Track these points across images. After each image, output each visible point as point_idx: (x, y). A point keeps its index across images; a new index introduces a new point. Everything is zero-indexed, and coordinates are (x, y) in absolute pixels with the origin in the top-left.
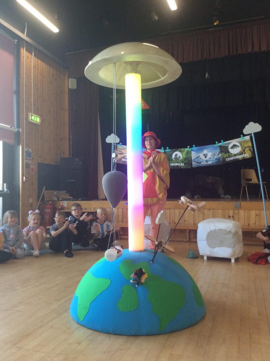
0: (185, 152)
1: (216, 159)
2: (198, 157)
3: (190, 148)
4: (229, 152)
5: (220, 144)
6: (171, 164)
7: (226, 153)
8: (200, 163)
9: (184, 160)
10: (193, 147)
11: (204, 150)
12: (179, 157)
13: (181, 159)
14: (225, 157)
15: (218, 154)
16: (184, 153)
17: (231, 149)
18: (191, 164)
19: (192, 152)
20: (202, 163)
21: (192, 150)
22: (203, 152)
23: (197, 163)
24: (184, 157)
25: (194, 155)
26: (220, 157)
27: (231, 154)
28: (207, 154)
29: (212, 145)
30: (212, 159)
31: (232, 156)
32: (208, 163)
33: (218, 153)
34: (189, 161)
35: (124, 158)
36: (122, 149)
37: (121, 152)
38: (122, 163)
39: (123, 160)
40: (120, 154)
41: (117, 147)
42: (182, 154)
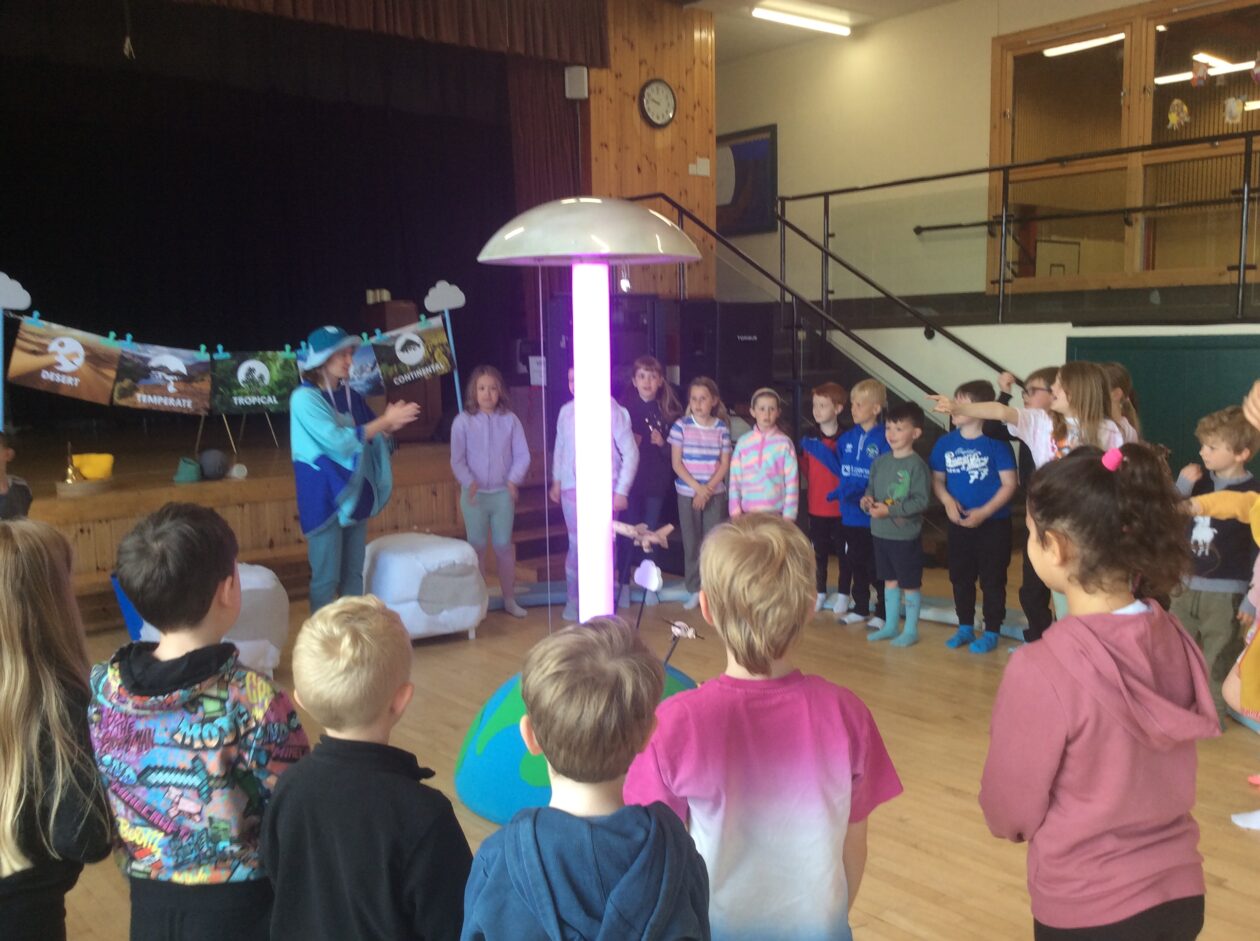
0: (278, 364)
1: (369, 381)
3: (292, 350)
4: (397, 361)
5: (373, 340)
6: (235, 399)
7: (390, 364)
9: (275, 387)
12: (262, 377)
13: (267, 381)
14: (391, 373)
15: (372, 369)
16: (276, 367)
17: (401, 354)
24: (275, 379)
26: (378, 374)
27: (405, 365)
30: (358, 382)
31: (407, 372)
33: (370, 365)
35: (50, 368)
36: (41, 336)
37: (37, 348)
38: (41, 387)
39: (46, 375)
40: (34, 353)
41: (21, 326)
42: (270, 369)
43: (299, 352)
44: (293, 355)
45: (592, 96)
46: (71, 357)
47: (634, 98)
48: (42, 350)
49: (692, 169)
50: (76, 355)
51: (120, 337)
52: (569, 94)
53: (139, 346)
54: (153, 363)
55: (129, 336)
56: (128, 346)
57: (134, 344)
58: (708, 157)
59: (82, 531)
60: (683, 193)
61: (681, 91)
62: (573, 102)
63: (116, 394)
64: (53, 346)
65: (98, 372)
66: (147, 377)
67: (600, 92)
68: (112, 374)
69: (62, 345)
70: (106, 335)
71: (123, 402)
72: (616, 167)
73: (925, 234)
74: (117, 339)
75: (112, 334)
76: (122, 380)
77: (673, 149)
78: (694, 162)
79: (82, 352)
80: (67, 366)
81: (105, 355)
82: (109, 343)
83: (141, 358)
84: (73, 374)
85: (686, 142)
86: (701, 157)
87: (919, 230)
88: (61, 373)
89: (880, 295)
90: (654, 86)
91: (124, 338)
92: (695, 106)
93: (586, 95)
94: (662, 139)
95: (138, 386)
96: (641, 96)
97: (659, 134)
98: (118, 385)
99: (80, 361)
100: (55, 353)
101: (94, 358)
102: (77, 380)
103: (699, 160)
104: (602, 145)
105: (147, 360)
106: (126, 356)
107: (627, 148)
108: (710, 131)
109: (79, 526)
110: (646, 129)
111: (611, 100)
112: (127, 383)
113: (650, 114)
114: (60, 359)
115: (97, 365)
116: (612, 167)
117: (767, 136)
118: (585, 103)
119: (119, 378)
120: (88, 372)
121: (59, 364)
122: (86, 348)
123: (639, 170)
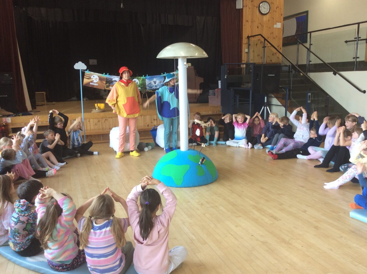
2: (150, 83)
3: (144, 76)
5: (164, 75)
8: (152, 87)
9: (140, 85)
10: (146, 76)
11: (154, 78)
12: (137, 83)
13: (138, 84)
16: (141, 80)
18: (146, 88)
19: (146, 80)
20: (153, 87)
21: (146, 78)
22: (153, 80)
23: (150, 87)
24: (141, 83)
25: (147, 82)
28: (156, 81)
29: (159, 76)
30: (159, 85)
32: (157, 87)
34: (144, 86)
35: (92, 82)
36: (89, 75)
37: (89, 78)
38: (90, 86)
39: (91, 83)
40: (88, 79)
41: (85, 73)
42: (139, 81)
43: (146, 77)
44: (145, 78)
45: (244, 7)
46: (96, 79)
47: (257, 7)
48: (90, 78)
49: (275, 26)
50: (97, 79)
51: (106, 74)
52: (237, 8)
53: (110, 76)
54: (113, 80)
55: (108, 74)
56: (108, 76)
57: (109, 75)
58: (280, 22)
59: (106, 120)
60: (272, 33)
61: (272, 4)
62: (239, 9)
63: (105, 87)
64: (92, 77)
65: (102, 82)
66: (112, 83)
67: (246, 6)
68: (105, 82)
69: (94, 77)
70: (103, 74)
71: (107, 89)
72: (251, 27)
73: (348, 43)
74: (105, 74)
75: (104, 74)
76: (107, 84)
77: (269, 21)
78: (276, 24)
79: (98, 78)
80: (95, 81)
81: (103, 78)
82: (104, 76)
83: (110, 78)
84: (96, 83)
85: (273, 18)
86: (278, 22)
87: (346, 42)
88: (94, 83)
89: (322, 62)
90: (263, 3)
91: (107, 74)
92: (277, 8)
93: (242, 8)
94: (265, 18)
95: (110, 85)
96: (259, 6)
97: (264, 17)
98: (106, 85)
99: (98, 80)
100: (92, 78)
101: (101, 79)
102: (97, 84)
103: (277, 23)
104: (246, 21)
105: (112, 79)
106: (107, 78)
107: (254, 21)
108: (282, 15)
109: (105, 119)
110: (260, 15)
111: (250, 8)
112: (108, 84)
113: (262, 11)
114: (93, 80)
115: (101, 81)
116: (249, 27)
117: (305, 14)
118: (242, 9)
119: (106, 83)
120: (99, 82)
121: (93, 81)
122: (99, 77)
123: (258, 27)
